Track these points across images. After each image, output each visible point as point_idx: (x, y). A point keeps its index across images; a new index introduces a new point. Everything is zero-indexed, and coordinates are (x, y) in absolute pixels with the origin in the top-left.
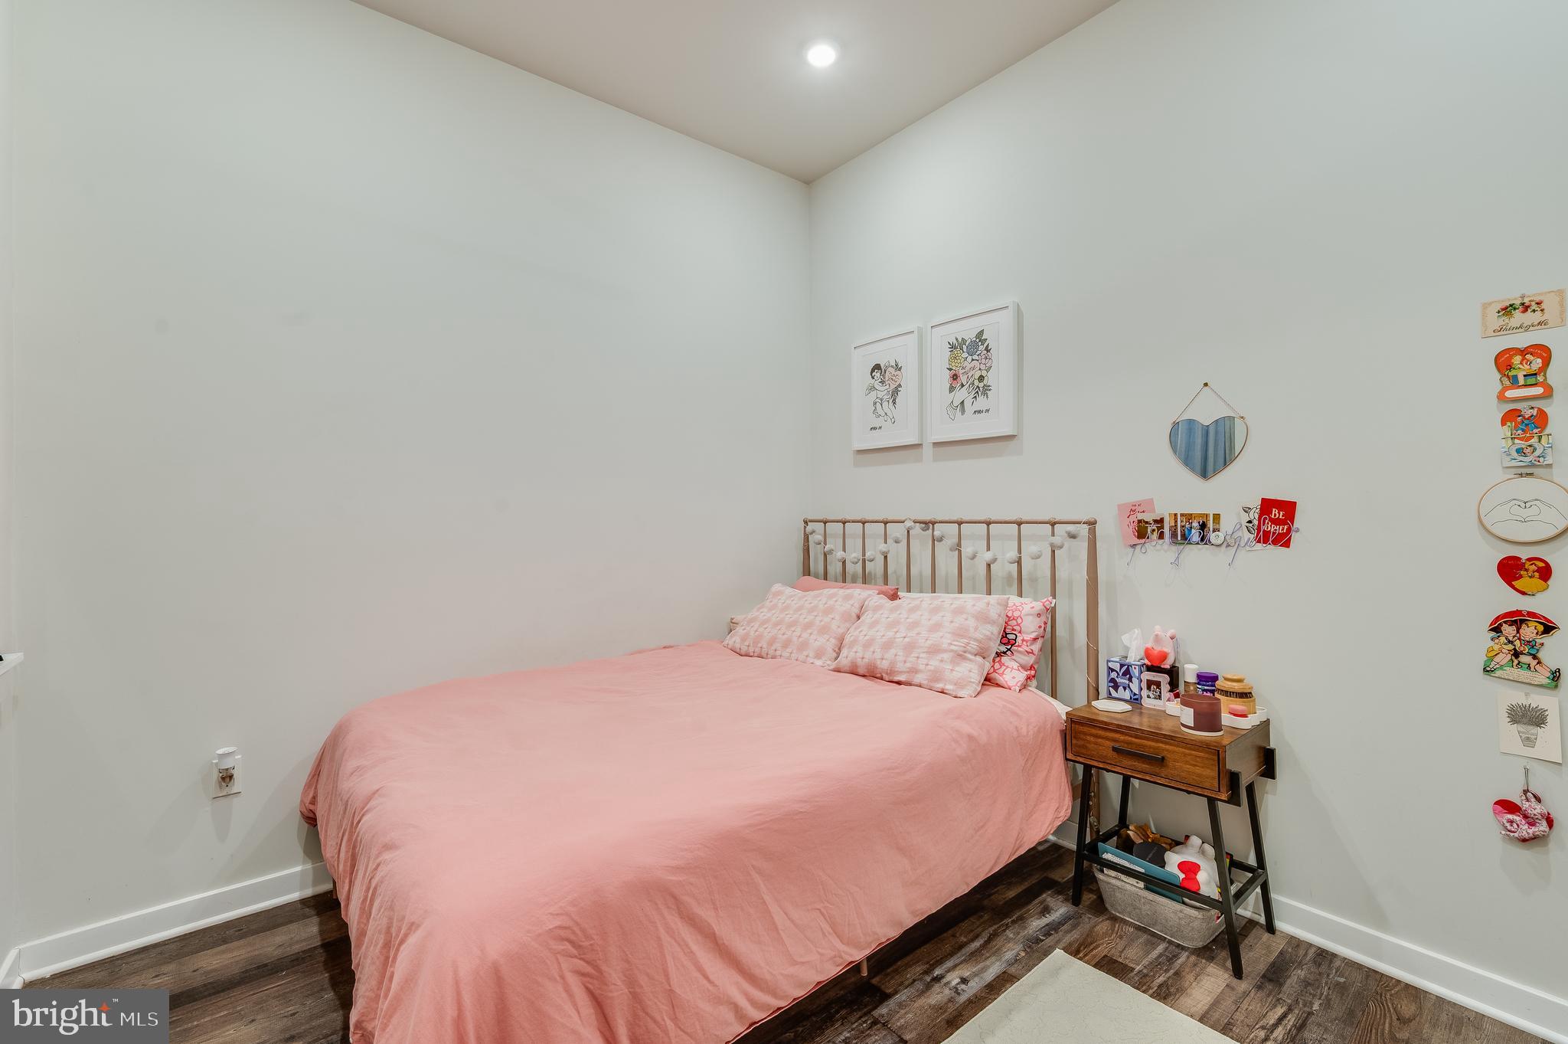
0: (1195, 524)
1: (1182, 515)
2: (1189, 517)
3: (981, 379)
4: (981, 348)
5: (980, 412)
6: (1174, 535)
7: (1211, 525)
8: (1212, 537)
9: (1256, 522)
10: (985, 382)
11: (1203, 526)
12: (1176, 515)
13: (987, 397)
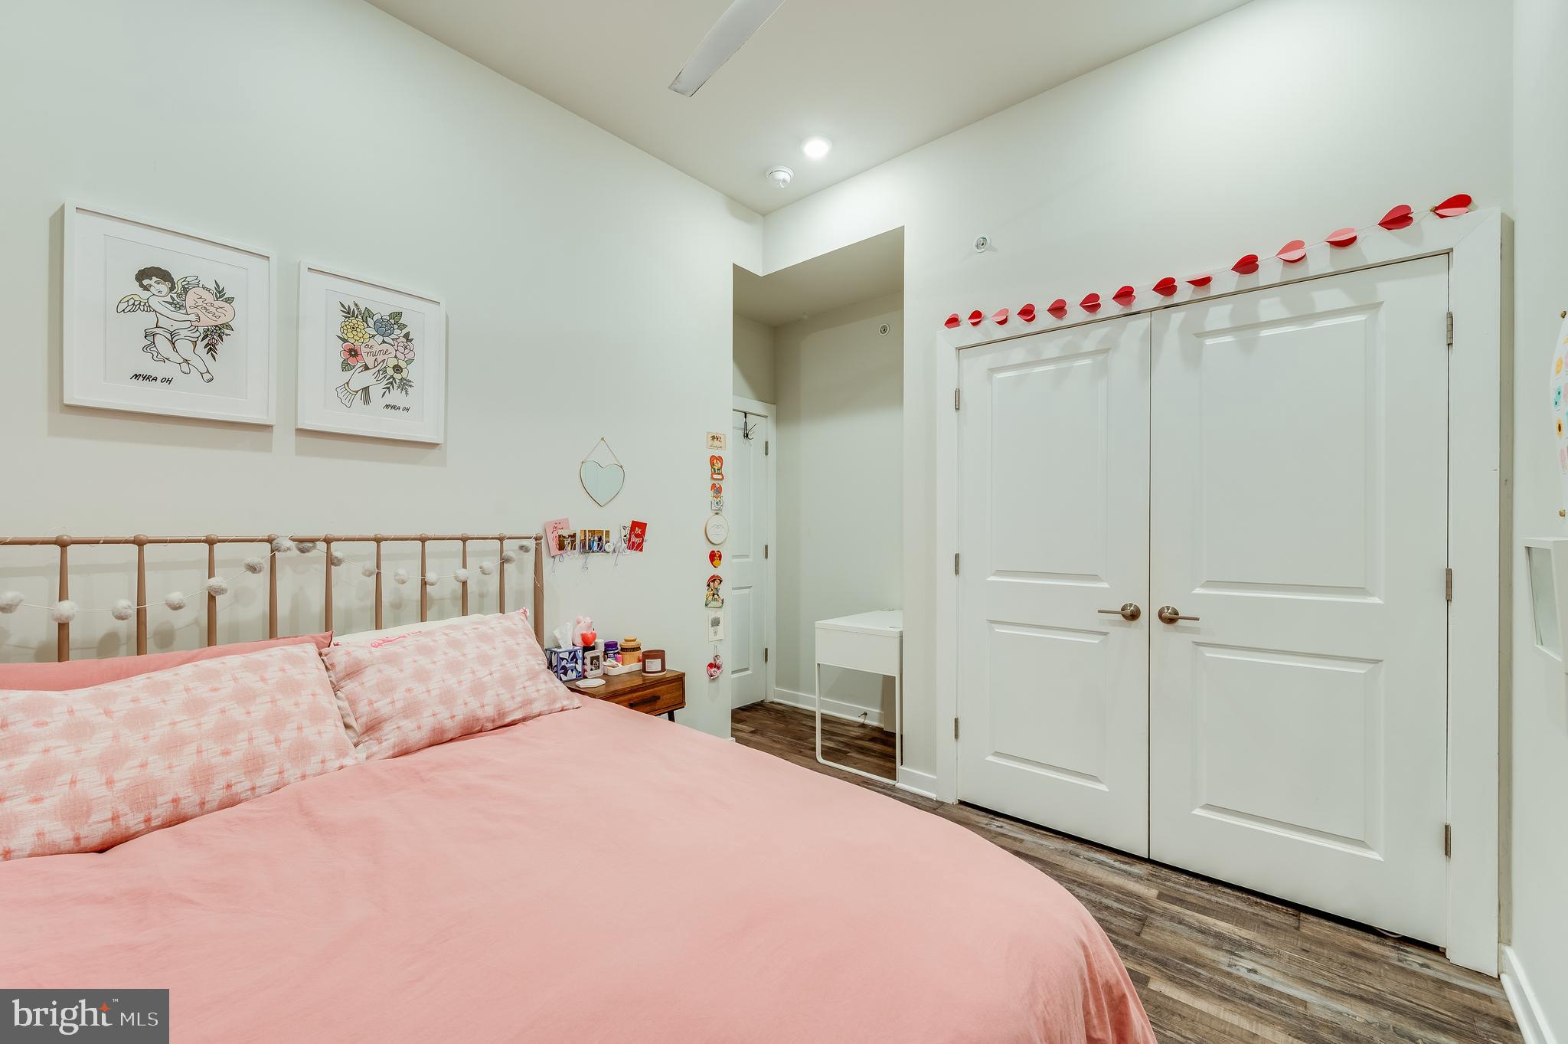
0: (596, 538)
1: (589, 531)
2: (593, 532)
3: (397, 369)
4: (397, 332)
5: (393, 407)
6: (584, 546)
7: (604, 538)
8: (606, 547)
9: (628, 536)
10: (404, 374)
11: (600, 539)
12: (585, 531)
13: (407, 393)
